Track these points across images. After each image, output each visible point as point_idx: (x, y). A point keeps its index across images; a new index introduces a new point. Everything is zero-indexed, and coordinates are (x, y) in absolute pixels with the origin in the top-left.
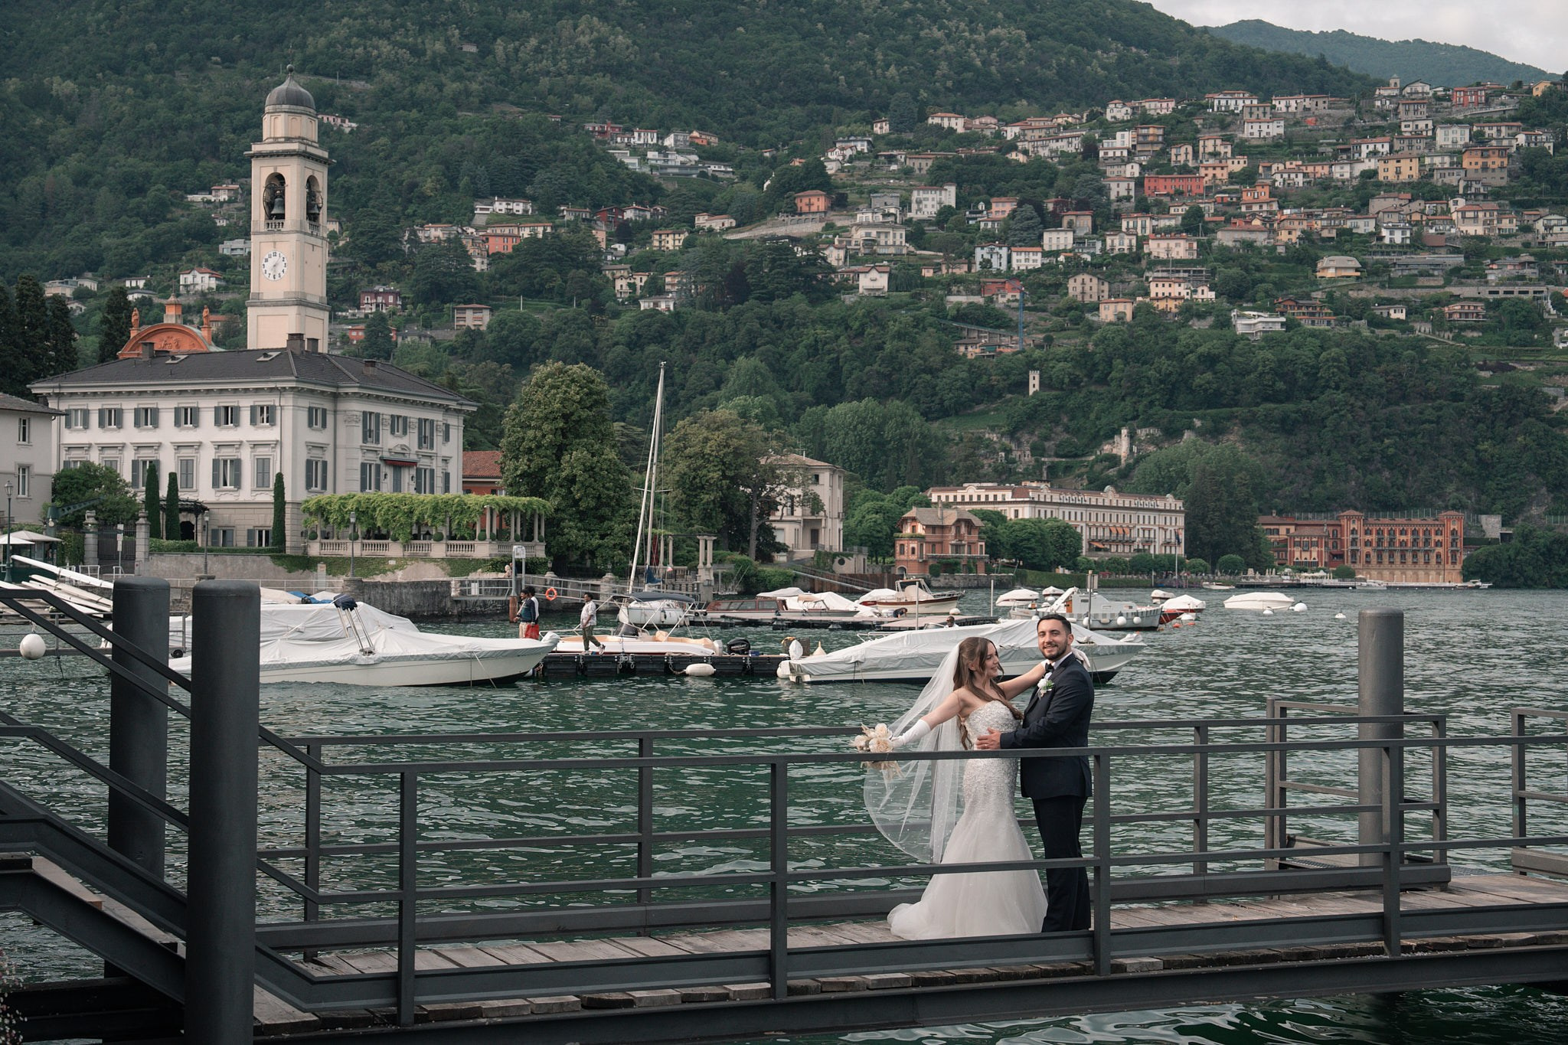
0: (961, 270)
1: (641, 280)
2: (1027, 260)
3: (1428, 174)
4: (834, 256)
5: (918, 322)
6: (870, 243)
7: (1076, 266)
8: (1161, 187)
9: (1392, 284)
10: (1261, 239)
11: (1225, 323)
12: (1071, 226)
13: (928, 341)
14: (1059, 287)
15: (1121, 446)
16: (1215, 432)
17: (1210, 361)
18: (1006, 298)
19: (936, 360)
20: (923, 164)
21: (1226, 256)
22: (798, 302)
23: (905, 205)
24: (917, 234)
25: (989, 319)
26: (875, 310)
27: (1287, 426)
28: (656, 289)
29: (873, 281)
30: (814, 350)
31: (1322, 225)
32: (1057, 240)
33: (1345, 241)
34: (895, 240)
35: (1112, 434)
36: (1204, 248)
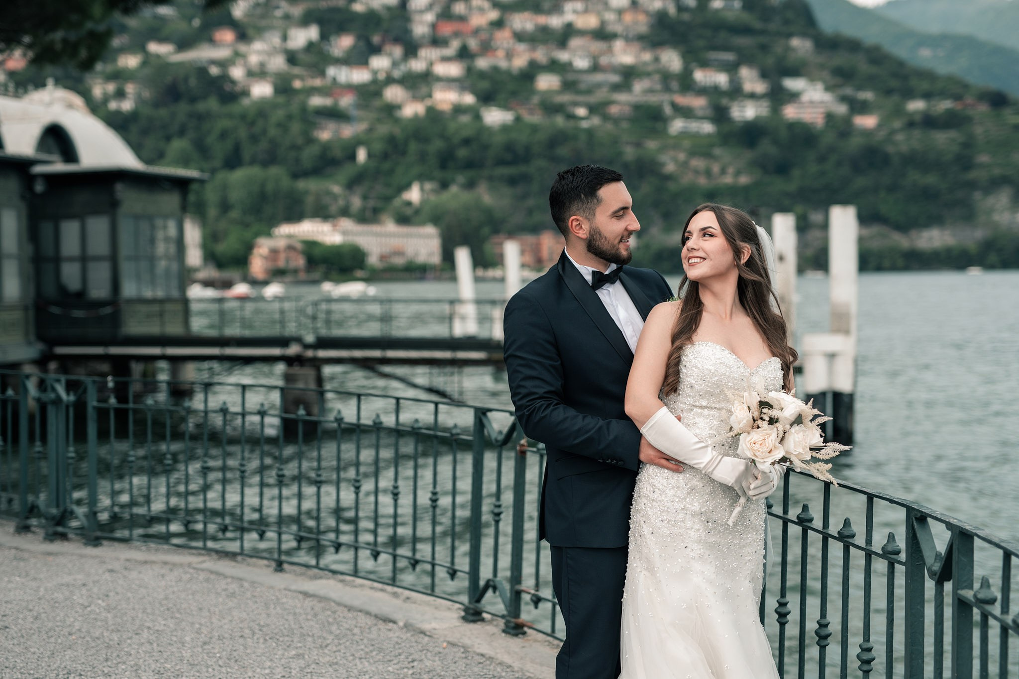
0: (317, 82)
1: (111, 87)
2: (360, 76)
3: (603, 23)
4: (237, 73)
5: (290, 117)
6: (262, 65)
7: (390, 80)
8: (446, 29)
9: (579, 92)
10: (503, 64)
11: (478, 117)
12: (390, 55)
13: (296, 128)
14: (378, 94)
15: (414, 195)
16: (470, 185)
17: (467, 142)
18: (346, 101)
19: (300, 141)
20: (297, 11)
21: (482, 75)
22: (212, 104)
23: (285, 38)
24: (292, 58)
25: (335, 114)
26: (263, 109)
27: (512, 181)
28: (120, 94)
29: (262, 90)
30: (223, 135)
31: (540, 55)
32: (380, 63)
33: (554, 66)
34: (278, 63)
35: (407, 186)
36: (470, 70)
